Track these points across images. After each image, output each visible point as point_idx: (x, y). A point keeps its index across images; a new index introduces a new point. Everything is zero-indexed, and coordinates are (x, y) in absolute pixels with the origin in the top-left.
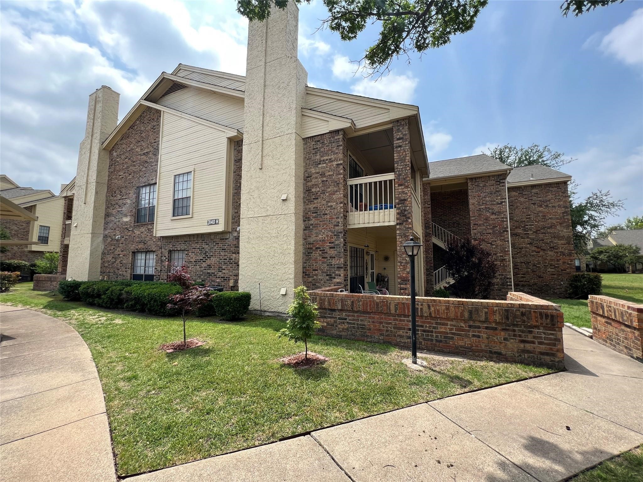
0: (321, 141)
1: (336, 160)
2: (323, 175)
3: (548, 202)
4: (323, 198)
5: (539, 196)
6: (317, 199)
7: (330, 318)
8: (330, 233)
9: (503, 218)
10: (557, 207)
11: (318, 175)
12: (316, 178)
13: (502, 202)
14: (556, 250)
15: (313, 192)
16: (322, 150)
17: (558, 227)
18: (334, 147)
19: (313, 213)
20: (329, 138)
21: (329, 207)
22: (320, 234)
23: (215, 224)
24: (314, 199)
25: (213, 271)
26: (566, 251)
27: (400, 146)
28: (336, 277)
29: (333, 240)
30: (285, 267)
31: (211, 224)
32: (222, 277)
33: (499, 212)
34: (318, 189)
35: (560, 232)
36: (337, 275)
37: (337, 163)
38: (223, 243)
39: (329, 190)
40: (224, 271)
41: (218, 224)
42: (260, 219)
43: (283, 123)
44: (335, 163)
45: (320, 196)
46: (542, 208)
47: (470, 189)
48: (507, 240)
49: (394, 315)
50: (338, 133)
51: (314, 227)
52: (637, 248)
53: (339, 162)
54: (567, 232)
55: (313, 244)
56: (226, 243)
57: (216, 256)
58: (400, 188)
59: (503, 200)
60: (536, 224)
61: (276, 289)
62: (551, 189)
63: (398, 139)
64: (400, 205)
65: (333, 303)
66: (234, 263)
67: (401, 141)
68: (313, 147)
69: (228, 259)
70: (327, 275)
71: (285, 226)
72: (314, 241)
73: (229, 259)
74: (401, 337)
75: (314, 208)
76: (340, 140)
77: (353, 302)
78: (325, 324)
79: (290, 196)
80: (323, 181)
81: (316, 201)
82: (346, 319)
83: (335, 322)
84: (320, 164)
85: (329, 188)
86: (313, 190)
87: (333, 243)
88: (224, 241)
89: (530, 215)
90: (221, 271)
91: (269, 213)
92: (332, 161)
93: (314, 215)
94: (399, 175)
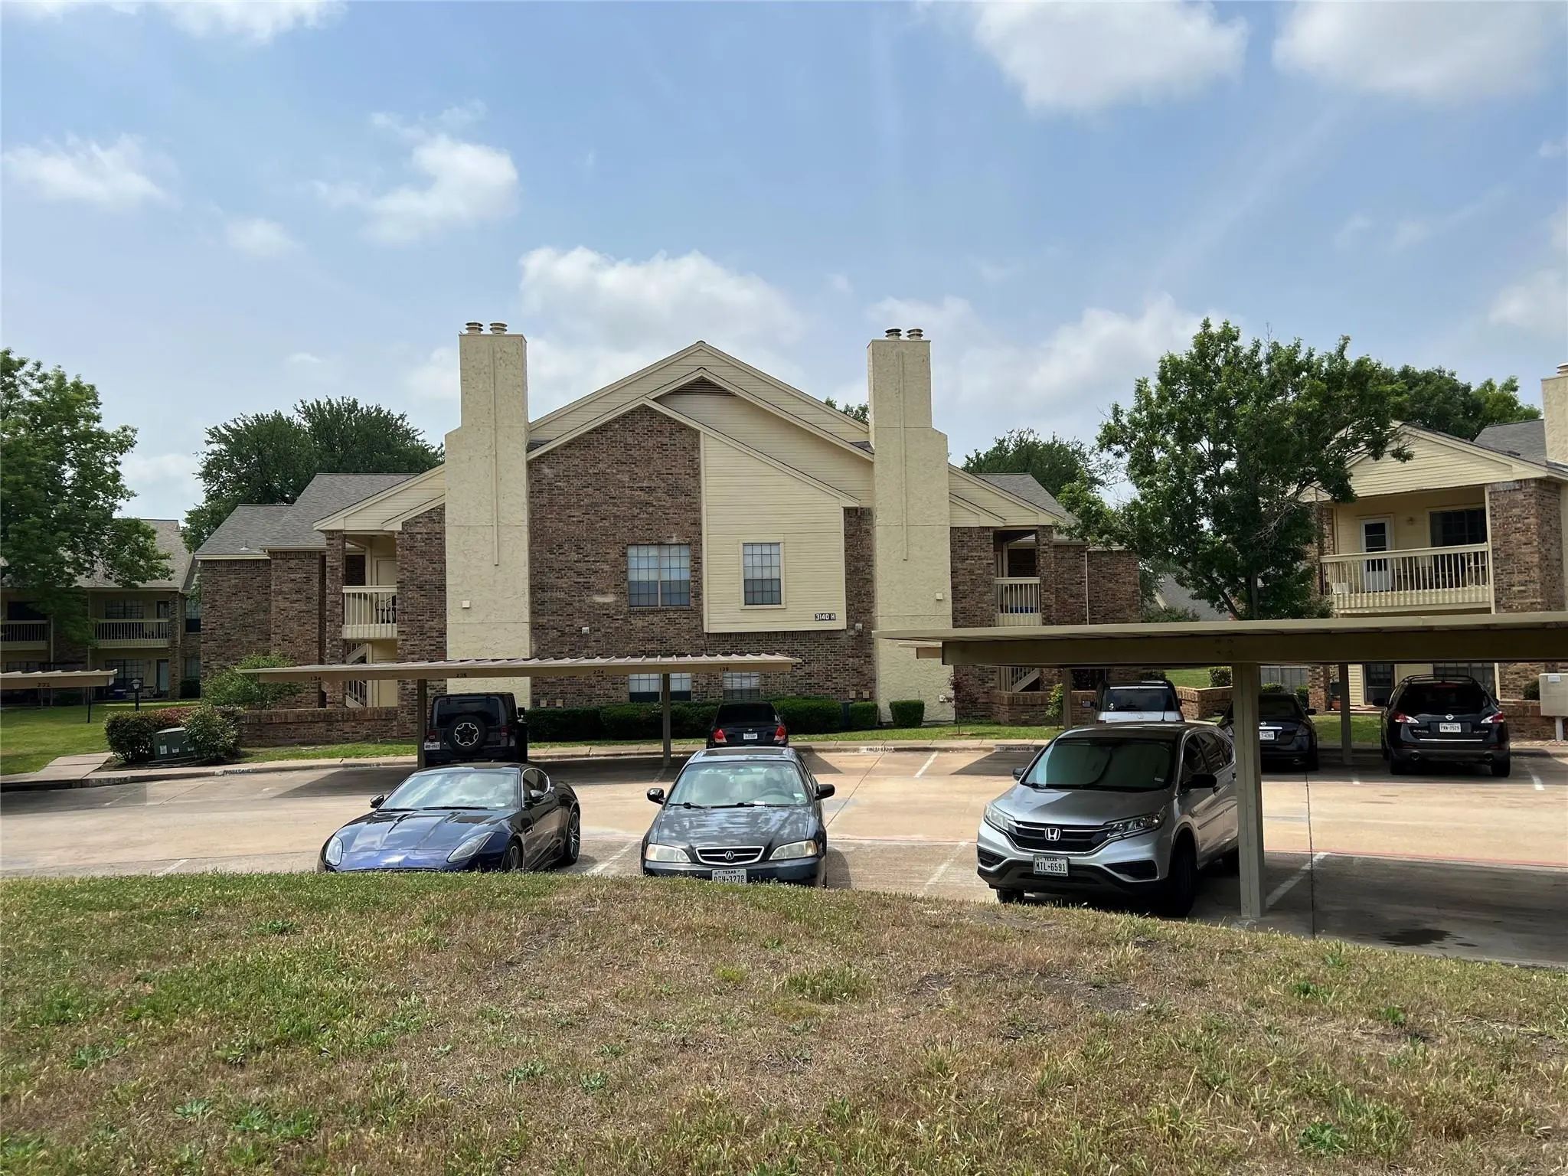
0: (969, 534)
1: (986, 558)
2: (971, 572)
3: (1118, 577)
4: (972, 598)
5: (1109, 567)
6: (966, 598)
9: (1081, 603)
10: (1127, 584)
11: (964, 571)
12: (964, 575)
13: (1081, 582)
15: (959, 590)
16: (970, 544)
18: (983, 544)
19: (960, 613)
20: (978, 533)
21: (979, 608)
23: (830, 619)
24: (961, 598)
27: (1046, 552)
28: (989, 681)
30: (942, 672)
31: (822, 619)
32: (831, 689)
33: (1077, 595)
34: (965, 588)
36: (990, 679)
37: (988, 562)
38: (830, 644)
39: (979, 590)
41: (835, 619)
42: (908, 618)
43: (934, 511)
44: (985, 562)
45: (967, 595)
50: (989, 530)
53: (990, 562)
56: (837, 644)
58: (1046, 593)
61: (932, 696)
62: (1122, 558)
63: (1044, 545)
64: (1046, 611)
66: (852, 670)
67: (1047, 548)
68: (959, 539)
69: (841, 664)
70: (979, 680)
73: (843, 665)
75: (962, 608)
76: (991, 537)
79: (946, 596)
80: (972, 579)
81: (963, 600)
84: (966, 559)
85: (979, 587)
86: (960, 588)
90: (830, 681)
91: (918, 613)
92: (982, 559)
93: (962, 615)
94: (1045, 581)
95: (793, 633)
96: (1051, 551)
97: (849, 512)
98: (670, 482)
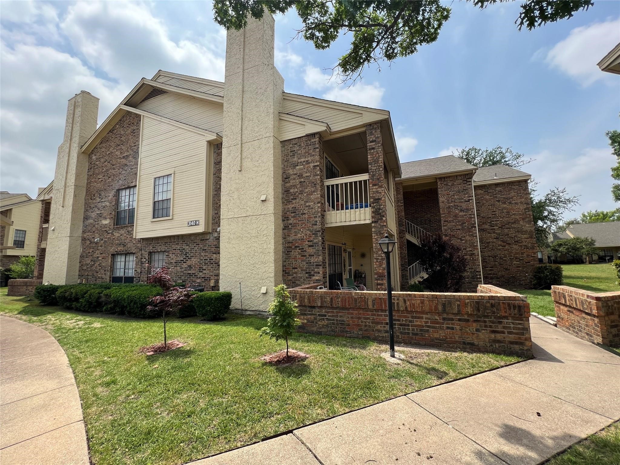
0: (298, 144)
1: (313, 161)
2: (301, 176)
3: (511, 199)
4: (301, 198)
5: (503, 194)
6: (296, 199)
7: (311, 315)
8: (309, 232)
9: (470, 215)
10: (519, 204)
11: (296, 176)
12: (294, 179)
13: (469, 200)
14: (520, 244)
15: (291, 193)
16: (299, 152)
17: (521, 223)
18: (310, 150)
19: (291, 213)
20: (306, 141)
21: (307, 207)
22: (299, 233)
23: (196, 225)
24: (292, 199)
25: (194, 272)
26: (530, 245)
27: (373, 149)
28: (315, 274)
29: (312, 239)
30: (265, 266)
31: (192, 225)
32: (202, 278)
33: (466, 209)
34: (296, 190)
35: (523, 227)
36: (316, 273)
37: (314, 165)
38: (203, 244)
39: (307, 190)
40: (204, 272)
41: (199, 225)
42: (240, 219)
43: (262, 127)
44: (312, 165)
45: (298, 196)
46: (506, 205)
47: (439, 188)
48: (475, 235)
49: (371, 311)
50: (314, 136)
51: (294, 226)
52: (592, 240)
53: (316, 164)
54: (529, 227)
55: (292, 243)
56: (207, 244)
57: (196, 256)
58: (374, 187)
59: (470, 198)
60: (501, 219)
61: (256, 288)
62: (513, 187)
63: (371, 142)
64: (375, 204)
65: (313, 301)
66: (215, 263)
67: (374, 143)
68: (291, 149)
69: (208, 259)
70: (307, 273)
71: (265, 226)
72: (293, 240)
73: (210, 260)
74: (379, 331)
75: (292, 208)
76: (316, 143)
77: (332, 299)
78: (306, 321)
79: (269, 197)
80: (301, 182)
81: (294, 201)
82: (325, 316)
83: (315, 319)
84: (297, 165)
85: (307, 188)
86: (292, 191)
87: (311, 241)
88: (204, 242)
89: (495, 212)
90: (201, 272)
91: (248, 214)
92: (309, 163)
93: (293, 214)
94: (373, 175)
96: (379, 146)
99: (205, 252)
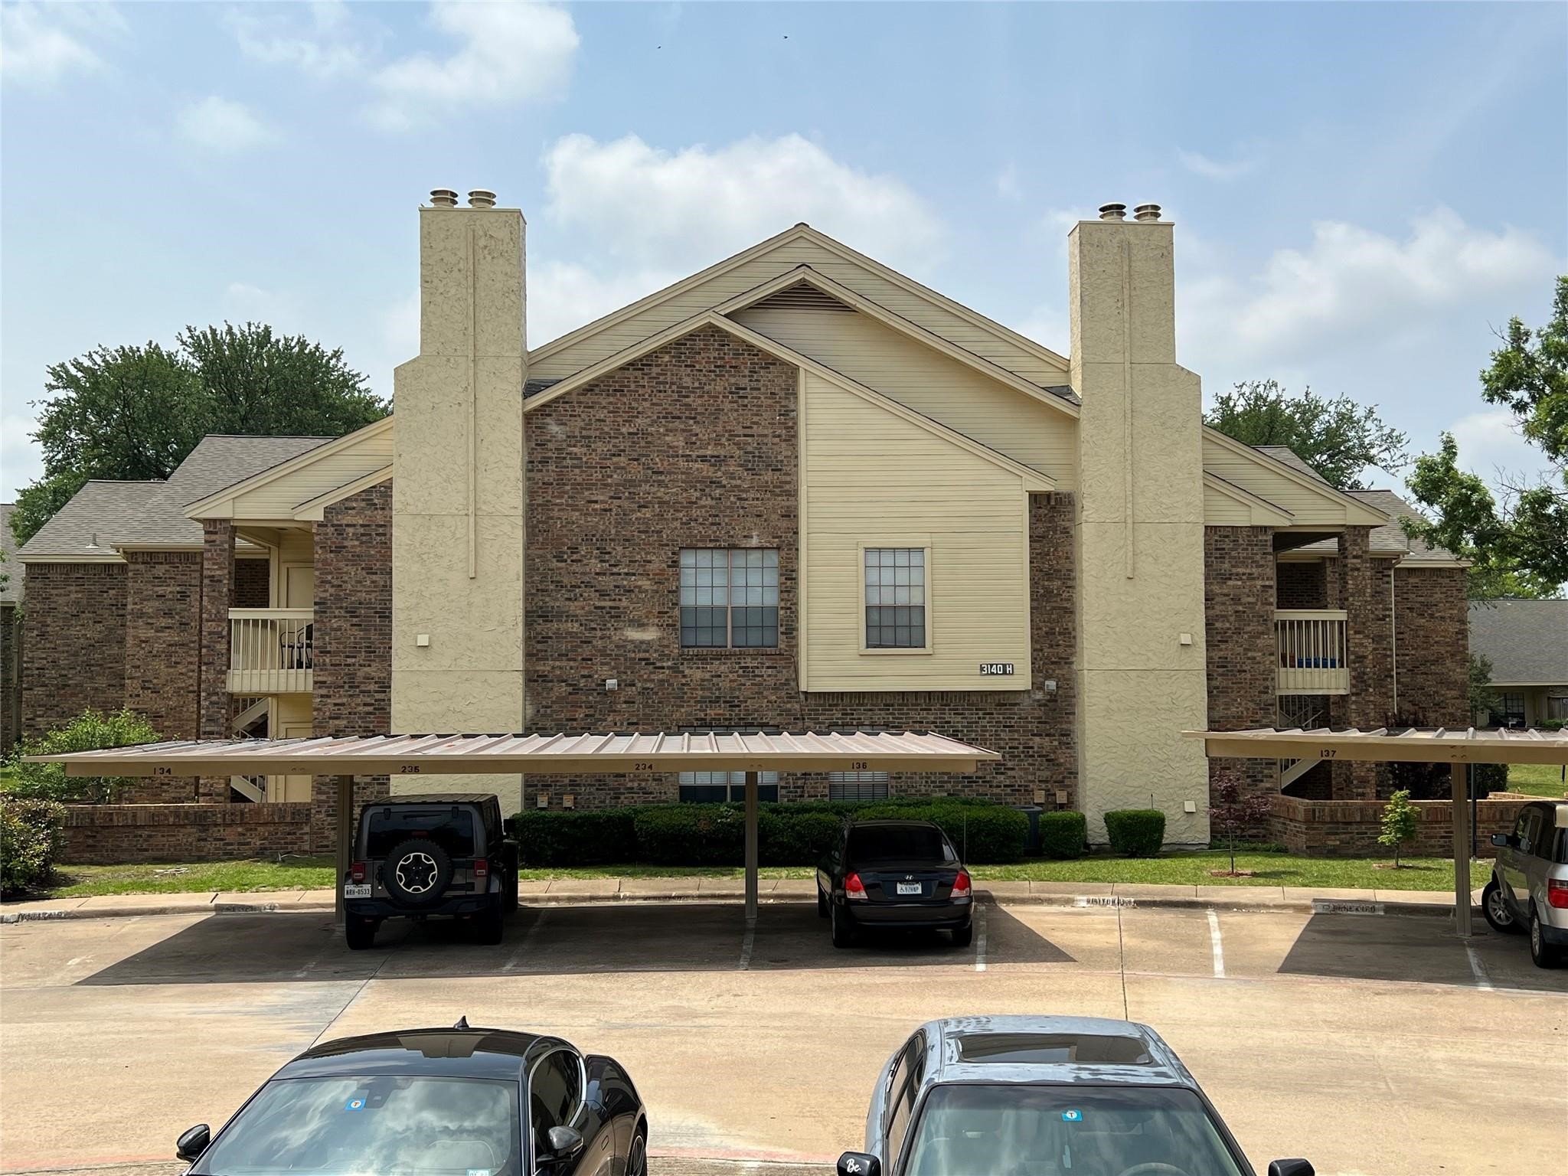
0: (1232, 538)
1: (1261, 577)
2: (1236, 600)
3: (1434, 608)
4: (1237, 642)
5: (1420, 593)
6: (1227, 642)
8: (1251, 705)
9: (1385, 649)
10: (1448, 620)
11: (1227, 598)
12: (1224, 604)
13: (1385, 616)
14: (1442, 711)
15: (1217, 629)
16: (1234, 553)
17: (1448, 663)
18: (1256, 554)
19: (1218, 667)
20: (1248, 536)
21: (1249, 658)
22: (1233, 705)
23: (1005, 673)
24: (1219, 641)
26: (1459, 713)
27: (1358, 569)
28: (1265, 779)
29: (1258, 717)
30: (1189, 764)
31: (992, 674)
32: (1005, 786)
33: (1379, 636)
34: (1228, 625)
35: (1451, 673)
36: (1266, 776)
37: (1263, 584)
38: (1004, 714)
39: (1248, 629)
40: (1010, 773)
41: (1013, 674)
42: (1133, 674)
43: (1178, 499)
44: (1259, 583)
45: (1232, 637)
46: (1424, 620)
48: (1390, 694)
50: (1266, 531)
51: (1221, 692)
53: (1267, 583)
54: (1461, 673)
55: (1220, 722)
56: (1015, 714)
57: (986, 740)
58: (1357, 636)
59: (1387, 613)
60: (1413, 652)
62: (1440, 580)
63: (1355, 557)
64: (1357, 665)
66: (1039, 756)
67: (1359, 561)
68: (1216, 545)
69: (1021, 746)
70: (1248, 777)
71: (1187, 692)
72: (1222, 717)
73: (1024, 748)
75: (1220, 658)
76: (1269, 543)
79: (1196, 638)
80: (1237, 612)
81: (1223, 646)
84: (1230, 579)
85: (1249, 625)
86: (1220, 625)
87: (1257, 721)
88: (1007, 709)
89: (1402, 633)
90: (1002, 773)
91: (1151, 666)
92: (1254, 579)
93: (1221, 670)
94: (1356, 616)
95: (943, 694)
96: (1366, 567)
97: (1036, 499)
98: (750, 449)
99: (1010, 731)
